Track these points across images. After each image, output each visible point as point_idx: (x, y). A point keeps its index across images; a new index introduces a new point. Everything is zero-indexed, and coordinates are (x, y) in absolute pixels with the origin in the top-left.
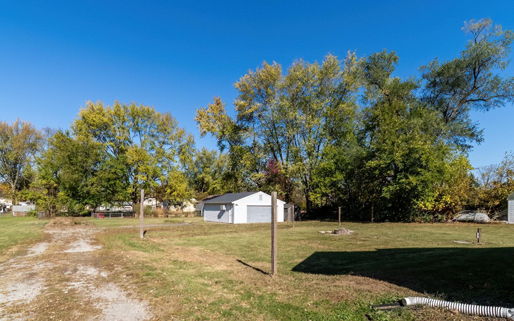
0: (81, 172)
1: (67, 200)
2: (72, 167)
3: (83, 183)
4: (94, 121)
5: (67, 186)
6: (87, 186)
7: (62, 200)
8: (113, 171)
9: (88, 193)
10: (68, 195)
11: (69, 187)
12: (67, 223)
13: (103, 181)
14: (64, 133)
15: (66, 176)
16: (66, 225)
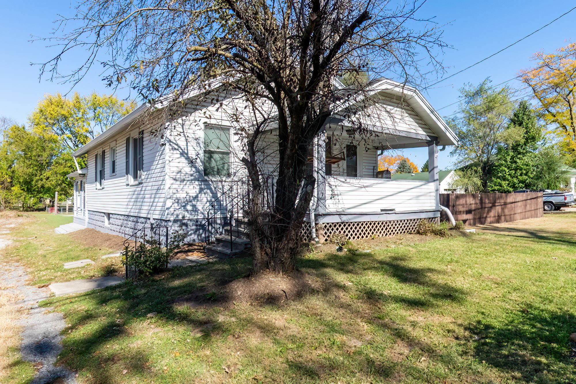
0: (36, 166)
1: (21, 194)
2: (27, 161)
3: (37, 178)
4: (51, 114)
5: (21, 181)
6: (42, 180)
7: (16, 194)
8: (69, 165)
9: (42, 187)
10: (23, 190)
11: (23, 182)
12: (11, 215)
13: (58, 175)
14: (21, 127)
15: (20, 170)
16: (11, 217)
